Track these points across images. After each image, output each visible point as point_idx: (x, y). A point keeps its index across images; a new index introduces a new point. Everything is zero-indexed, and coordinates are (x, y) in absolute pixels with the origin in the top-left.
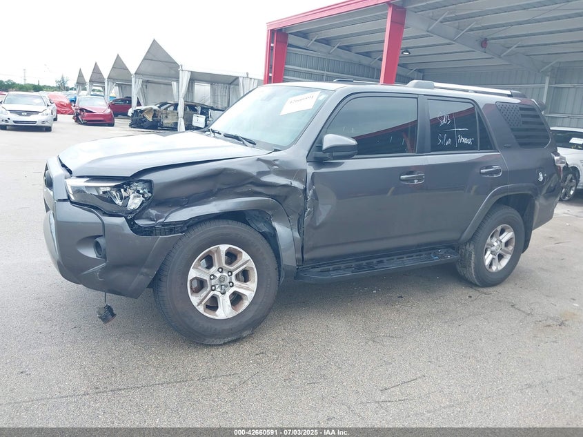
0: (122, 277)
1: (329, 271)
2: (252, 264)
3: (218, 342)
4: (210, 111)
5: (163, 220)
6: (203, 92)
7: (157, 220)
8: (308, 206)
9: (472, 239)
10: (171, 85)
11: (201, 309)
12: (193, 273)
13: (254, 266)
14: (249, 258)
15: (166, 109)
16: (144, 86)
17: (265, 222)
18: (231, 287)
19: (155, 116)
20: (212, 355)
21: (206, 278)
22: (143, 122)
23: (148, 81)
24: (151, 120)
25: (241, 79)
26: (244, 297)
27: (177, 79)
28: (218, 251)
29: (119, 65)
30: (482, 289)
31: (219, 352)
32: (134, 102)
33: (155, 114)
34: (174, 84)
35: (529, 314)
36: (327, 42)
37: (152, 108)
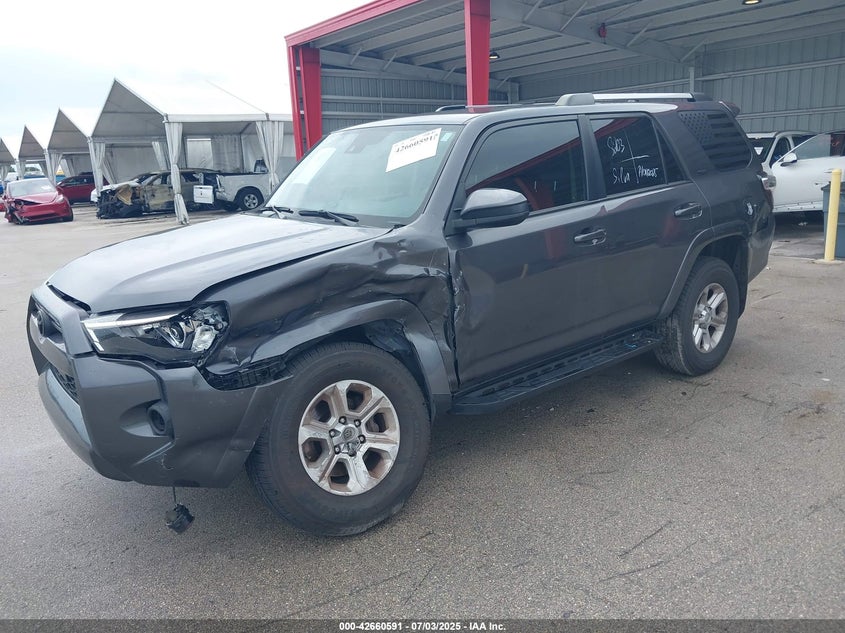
0: (202, 459)
1: (493, 392)
2: (388, 404)
3: (359, 529)
4: (218, 177)
5: (249, 358)
6: (201, 150)
7: (240, 362)
8: (456, 302)
9: (674, 312)
10: (152, 146)
11: (325, 485)
12: (305, 434)
13: (391, 406)
14: (382, 394)
15: (151, 183)
16: (108, 154)
17: (396, 335)
18: (362, 442)
19: (135, 196)
20: (357, 552)
21: (325, 436)
22: (118, 208)
23: (112, 146)
24: (130, 204)
25: (259, 125)
26: (384, 455)
27: (162, 136)
28: (335, 391)
29: (63, 125)
30: (695, 380)
31: (365, 544)
32: (98, 180)
33: (134, 194)
34: (156, 145)
35: (771, 405)
36: (377, 54)
37: (128, 186)
